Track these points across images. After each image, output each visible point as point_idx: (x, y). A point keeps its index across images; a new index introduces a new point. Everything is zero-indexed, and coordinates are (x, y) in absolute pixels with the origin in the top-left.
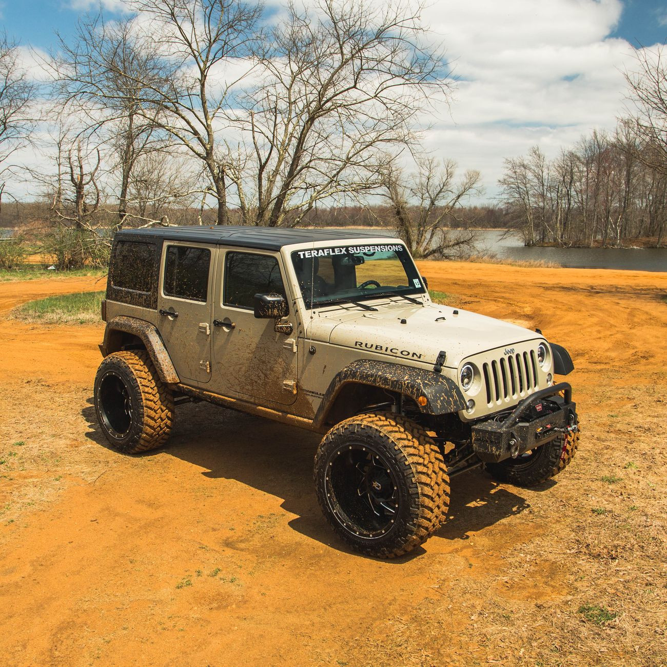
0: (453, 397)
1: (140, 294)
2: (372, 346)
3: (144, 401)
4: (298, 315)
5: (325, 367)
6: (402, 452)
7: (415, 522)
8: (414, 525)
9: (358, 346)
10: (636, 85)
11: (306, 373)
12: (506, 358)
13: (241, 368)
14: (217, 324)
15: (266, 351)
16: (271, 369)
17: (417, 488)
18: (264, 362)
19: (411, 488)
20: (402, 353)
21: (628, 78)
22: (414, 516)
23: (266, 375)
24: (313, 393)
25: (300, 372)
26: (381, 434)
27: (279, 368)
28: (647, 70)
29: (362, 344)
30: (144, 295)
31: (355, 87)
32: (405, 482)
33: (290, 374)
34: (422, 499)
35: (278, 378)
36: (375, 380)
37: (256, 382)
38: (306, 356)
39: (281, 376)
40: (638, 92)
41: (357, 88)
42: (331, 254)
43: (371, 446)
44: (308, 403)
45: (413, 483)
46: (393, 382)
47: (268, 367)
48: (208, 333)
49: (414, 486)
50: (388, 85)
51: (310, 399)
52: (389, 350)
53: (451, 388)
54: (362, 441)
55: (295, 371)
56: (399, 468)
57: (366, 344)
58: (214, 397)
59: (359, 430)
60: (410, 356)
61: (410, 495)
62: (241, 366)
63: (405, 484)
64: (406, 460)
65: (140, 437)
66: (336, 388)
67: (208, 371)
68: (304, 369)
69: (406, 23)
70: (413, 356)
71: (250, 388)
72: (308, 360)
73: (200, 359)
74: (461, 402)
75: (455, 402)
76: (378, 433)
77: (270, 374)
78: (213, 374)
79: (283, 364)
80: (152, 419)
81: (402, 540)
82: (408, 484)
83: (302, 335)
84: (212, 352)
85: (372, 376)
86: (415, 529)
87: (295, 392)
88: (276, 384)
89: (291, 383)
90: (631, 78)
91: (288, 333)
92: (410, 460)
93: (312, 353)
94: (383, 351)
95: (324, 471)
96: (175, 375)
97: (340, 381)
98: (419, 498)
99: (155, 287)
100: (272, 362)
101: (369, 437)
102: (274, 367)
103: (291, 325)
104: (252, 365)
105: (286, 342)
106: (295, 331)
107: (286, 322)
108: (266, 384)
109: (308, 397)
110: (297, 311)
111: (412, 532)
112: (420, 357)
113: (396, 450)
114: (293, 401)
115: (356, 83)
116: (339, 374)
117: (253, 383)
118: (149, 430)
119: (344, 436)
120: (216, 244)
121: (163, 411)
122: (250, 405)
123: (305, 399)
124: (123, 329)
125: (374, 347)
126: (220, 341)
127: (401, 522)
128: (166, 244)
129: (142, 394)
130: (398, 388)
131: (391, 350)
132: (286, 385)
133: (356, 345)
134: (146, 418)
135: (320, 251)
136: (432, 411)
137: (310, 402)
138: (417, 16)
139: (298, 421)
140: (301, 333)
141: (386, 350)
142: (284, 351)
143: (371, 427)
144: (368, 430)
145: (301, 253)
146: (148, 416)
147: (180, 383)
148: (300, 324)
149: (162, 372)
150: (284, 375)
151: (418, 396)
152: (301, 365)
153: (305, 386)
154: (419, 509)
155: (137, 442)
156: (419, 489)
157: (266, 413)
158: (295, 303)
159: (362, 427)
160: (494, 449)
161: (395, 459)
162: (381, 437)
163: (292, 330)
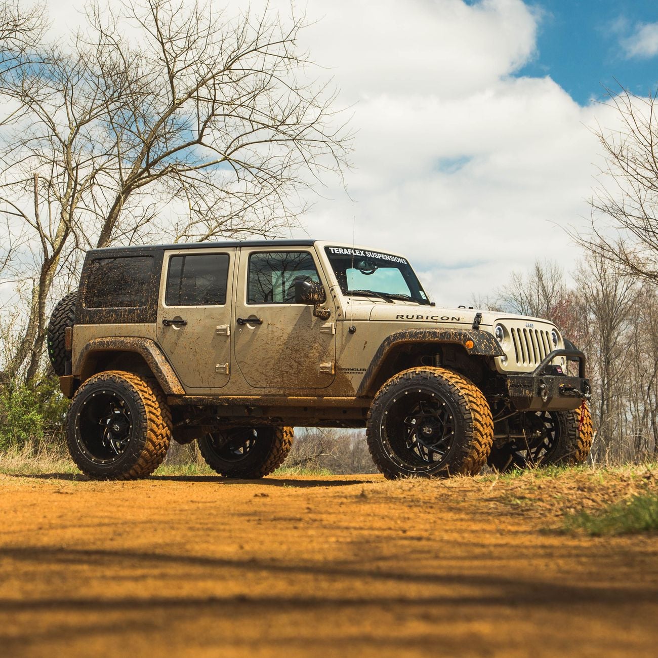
0: (492, 344)
1: (130, 310)
2: (413, 316)
3: (148, 414)
4: (337, 300)
5: (366, 343)
6: (455, 386)
7: (469, 444)
8: (469, 447)
9: (399, 319)
10: (617, 152)
11: (345, 352)
12: (528, 329)
13: (269, 362)
14: (241, 323)
15: (300, 339)
16: (306, 356)
17: (470, 413)
18: (297, 351)
19: (465, 414)
20: (442, 318)
21: (604, 142)
22: (469, 439)
23: (299, 363)
24: (352, 370)
25: (338, 353)
26: (436, 375)
27: (314, 354)
28: (634, 128)
29: (403, 316)
30: (137, 310)
31: (199, 141)
32: (459, 409)
33: (327, 356)
34: (474, 423)
35: (314, 363)
36: (424, 336)
37: (287, 372)
38: (345, 336)
39: (317, 360)
40: (621, 162)
41: (202, 144)
42: (354, 254)
43: (428, 386)
44: (347, 381)
45: (467, 410)
46: (441, 334)
47: (302, 355)
48: (229, 334)
49: (467, 412)
50: (244, 142)
51: (349, 376)
52: (429, 318)
53: (490, 338)
54: (419, 384)
55: (333, 353)
56: (453, 398)
57: (407, 316)
58: (234, 399)
59: (414, 376)
60: (450, 320)
61: (464, 420)
62: (269, 360)
63: (460, 412)
64: (460, 392)
65: (139, 455)
66: (385, 351)
67: (228, 372)
68: (343, 348)
69: (272, 49)
70: (452, 320)
71: (279, 380)
72: (348, 341)
73: (215, 364)
74: (499, 350)
75: (495, 348)
76: (432, 375)
77: (305, 361)
78: (232, 375)
79: (320, 348)
80: (155, 433)
81: (458, 463)
82: (462, 412)
83: (341, 319)
84: (233, 353)
85: (421, 333)
86: (469, 451)
87: (333, 372)
88: (311, 369)
89: (329, 365)
90: (609, 141)
91: (324, 318)
92: (463, 392)
93: (352, 331)
94: (425, 319)
95: (379, 421)
96: (180, 387)
97: (389, 343)
98: (472, 422)
99: (153, 299)
100: (307, 349)
101: (425, 378)
102: (309, 353)
103: (329, 310)
104: (282, 356)
105: (324, 326)
106: (333, 315)
107: (323, 308)
108: (299, 372)
109: (347, 375)
110: (335, 297)
111: (466, 454)
112: (459, 320)
113: (450, 385)
114: (330, 383)
115: (201, 136)
116: (388, 339)
117: (283, 375)
118: (151, 447)
119: (400, 384)
120: (236, 247)
121: (164, 428)
122: (278, 397)
123: (344, 377)
124: (111, 347)
125: (415, 317)
126: (244, 339)
127: (457, 446)
128: (167, 254)
129: (146, 407)
130: (447, 338)
131: (432, 318)
132: (322, 368)
133: (397, 317)
134: (149, 432)
135: (345, 250)
136: (478, 352)
137: (350, 379)
138: (289, 38)
139: (335, 401)
140: (339, 315)
141: (427, 318)
142: (321, 335)
143: (425, 372)
144: (423, 374)
145: (332, 249)
146: (152, 430)
147: (186, 394)
148: (338, 308)
149: (167, 383)
150: (319, 359)
151: (465, 341)
152: (339, 345)
153: (344, 365)
154: (472, 432)
155: (135, 461)
156: (472, 414)
157: (298, 400)
158: (332, 290)
159: (417, 372)
160: (527, 392)
161: (450, 393)
162: (436, 377)
163: (329, 315)
